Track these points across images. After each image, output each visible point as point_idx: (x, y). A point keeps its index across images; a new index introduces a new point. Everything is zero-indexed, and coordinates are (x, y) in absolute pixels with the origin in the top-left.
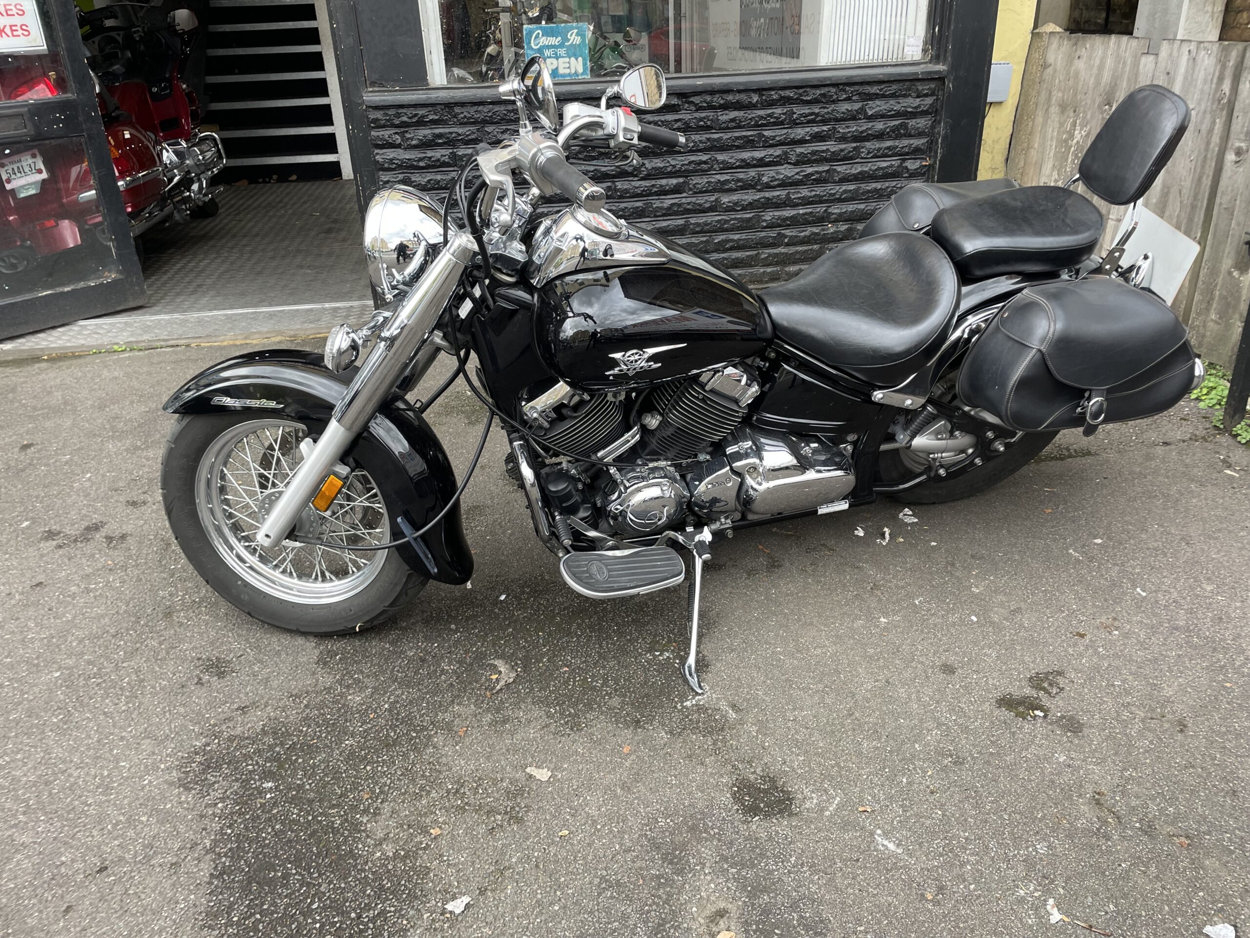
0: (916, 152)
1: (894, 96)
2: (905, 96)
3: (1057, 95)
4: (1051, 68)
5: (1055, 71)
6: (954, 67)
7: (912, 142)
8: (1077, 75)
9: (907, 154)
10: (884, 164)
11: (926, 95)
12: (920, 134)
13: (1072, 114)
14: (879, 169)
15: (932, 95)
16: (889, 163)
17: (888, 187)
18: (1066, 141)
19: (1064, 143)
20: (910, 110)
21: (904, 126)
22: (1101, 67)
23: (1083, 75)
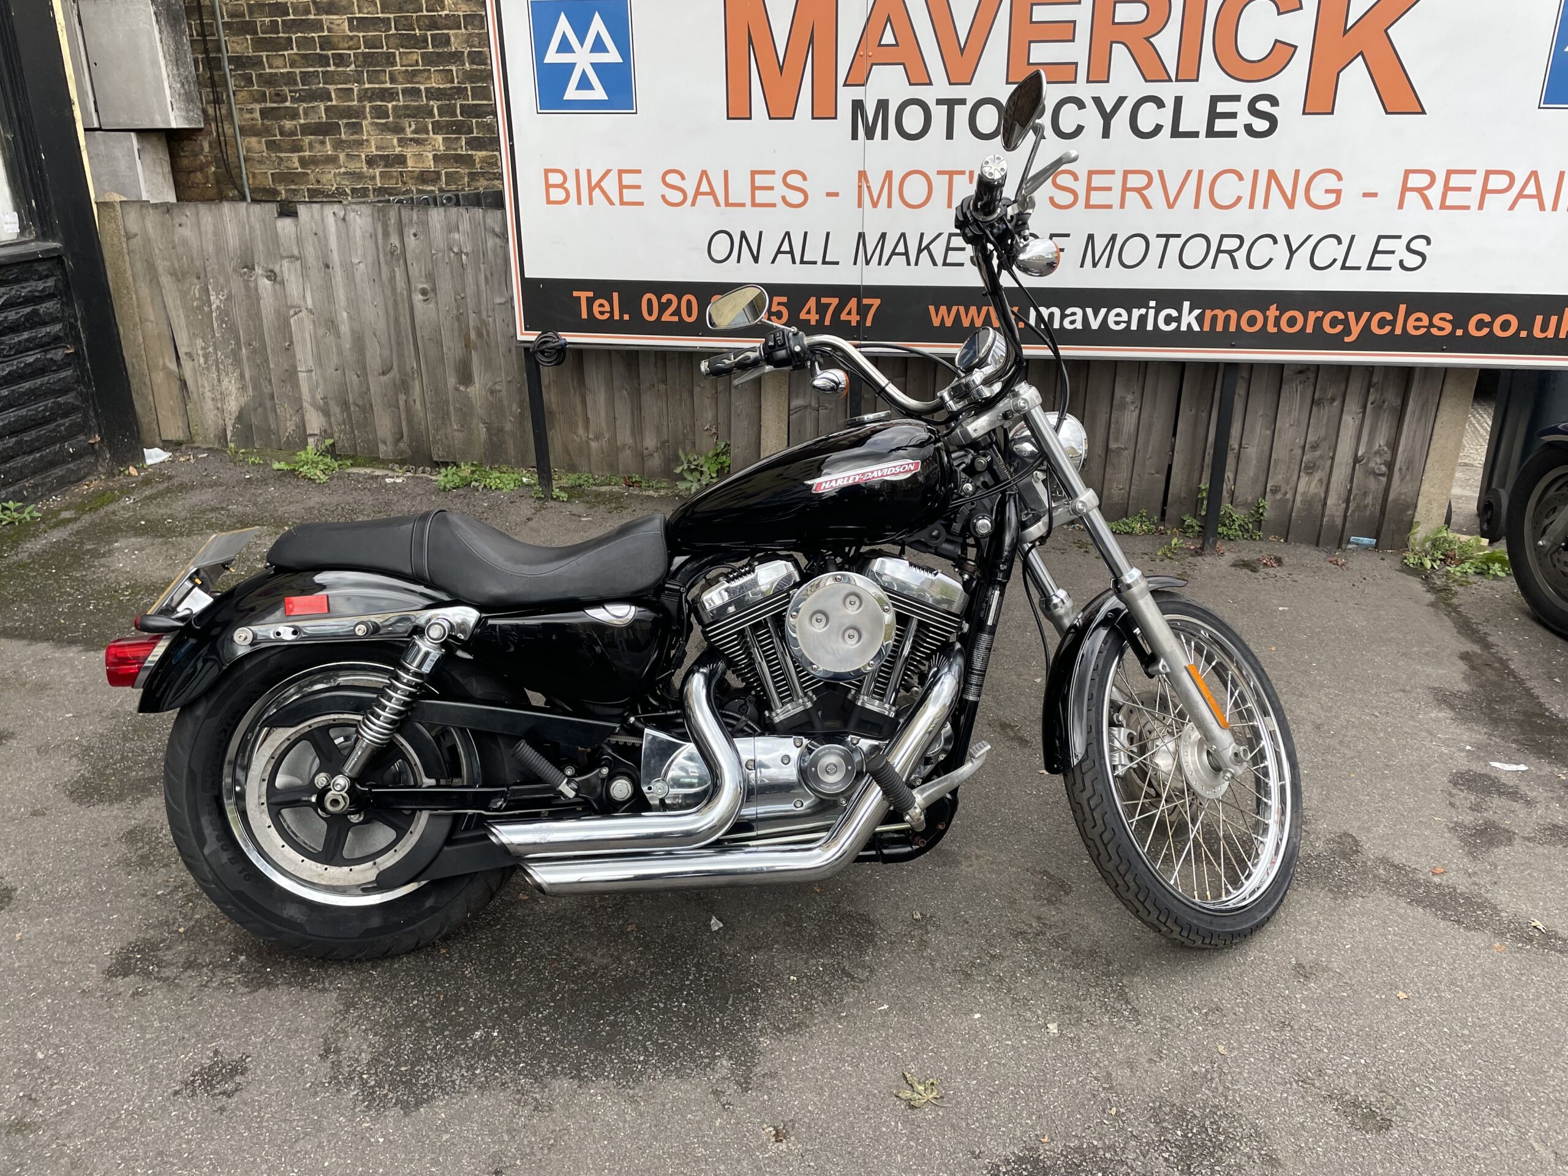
0: (55, 341)
1: (17, 281)
2: (27, 280)
3: (161, 265)
4: (139, 237)
5: (147, 240)
6: (67, 243)
7: (48, 329)
8: (185, 242)
9: (49, 344)
10: (30, 360)
11: (47, 277)
12: (54, 320)
13: (196, 281)
14: (28, 365)
15: (53, 275)
16: (34, 357)
17: (41, 385)
18: (200, 308)
19: (199, 312)
20: (37, 294)
21: (35, 312)
22: (219, 233)
23: (194, 242)
